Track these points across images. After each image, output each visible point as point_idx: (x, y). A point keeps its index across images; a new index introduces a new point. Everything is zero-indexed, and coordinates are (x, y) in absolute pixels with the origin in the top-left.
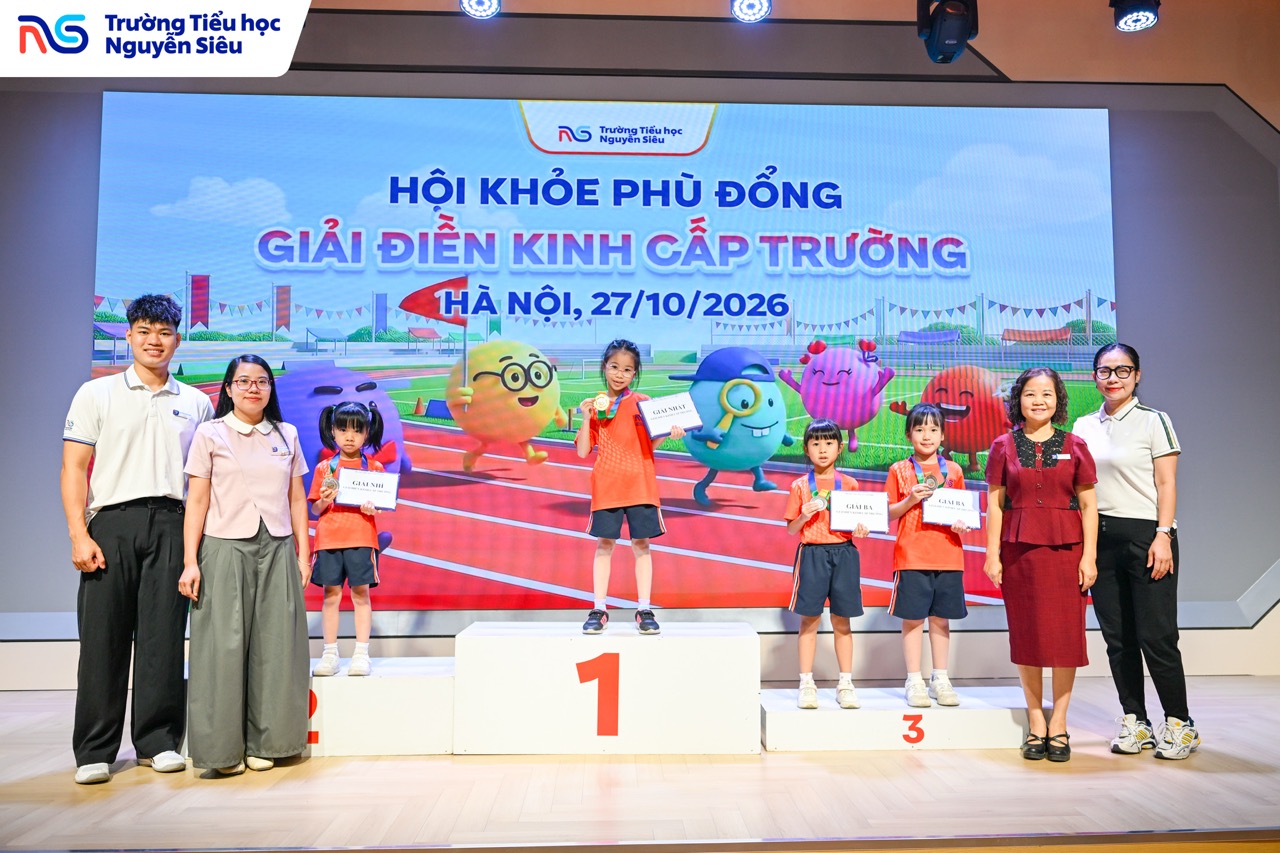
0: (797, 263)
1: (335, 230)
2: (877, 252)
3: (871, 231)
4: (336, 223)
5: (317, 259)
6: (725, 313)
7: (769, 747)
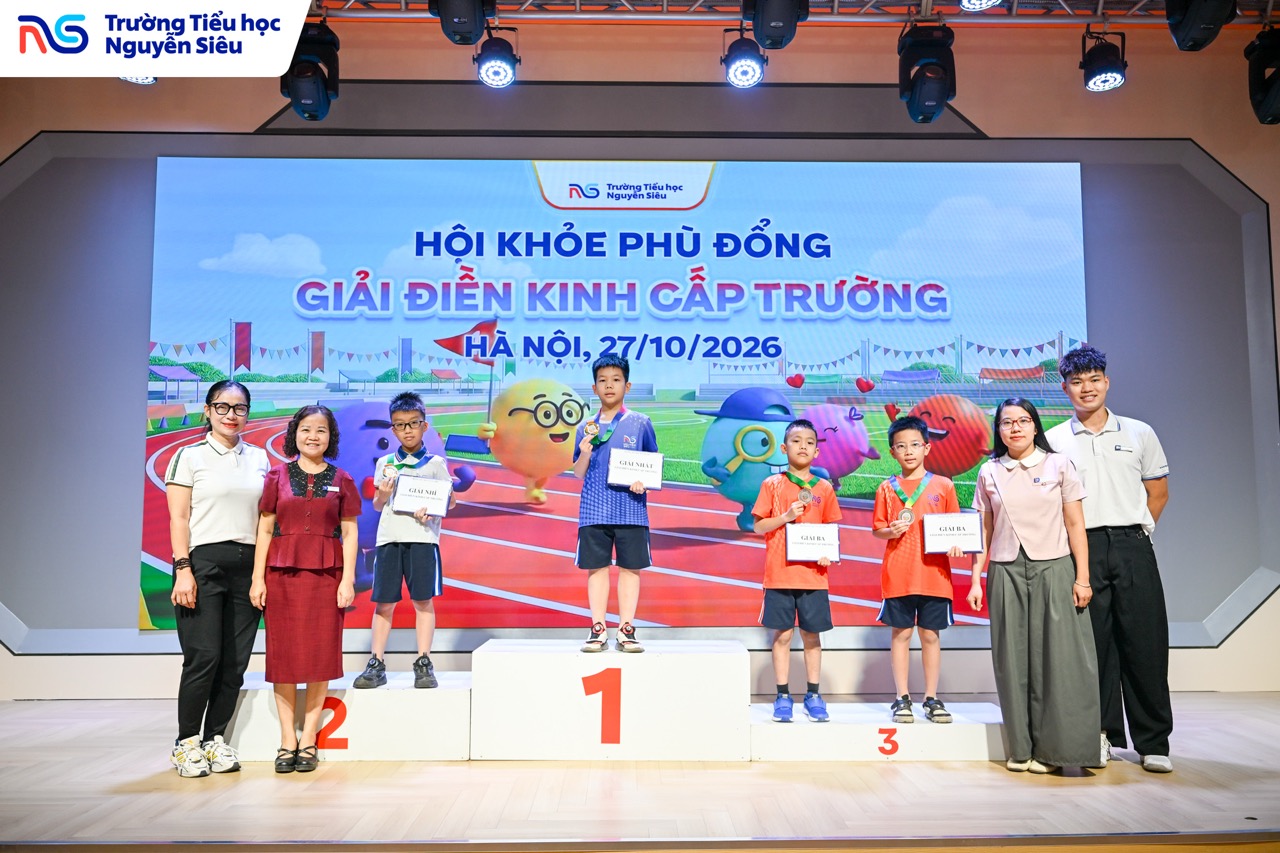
0: (789, 308)
1: (366, 281)
4: (367, 274)
6: (722, 354)
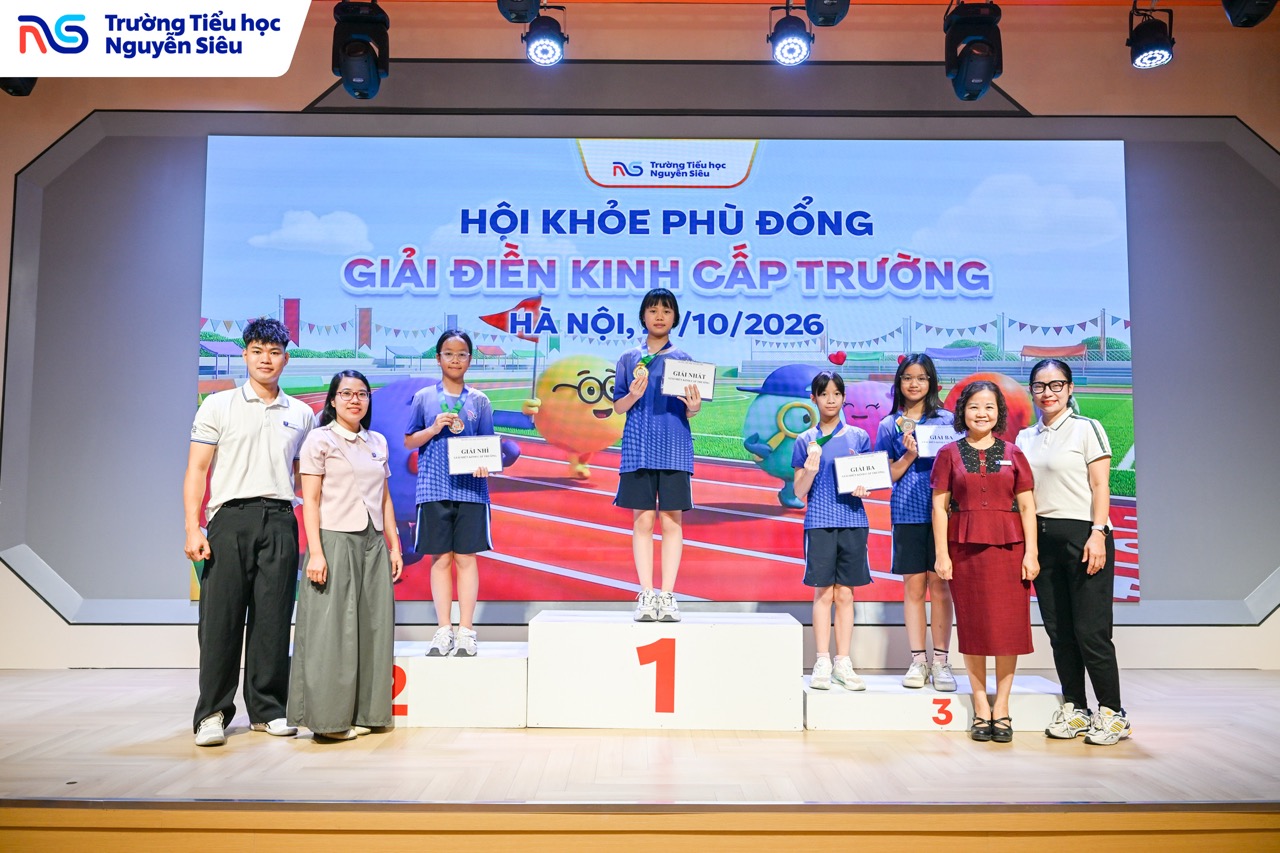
0: (832, 286)
1: (412, 258)
2: (905, 275)
3: (900, 255)
4: (413, 251)
5: (396, 284)
6: (764, 331)
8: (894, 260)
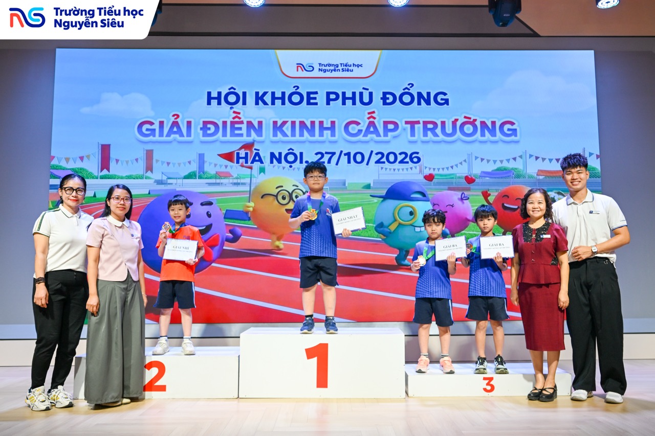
0: (425, 135)
1: (178, 120)
2: (468, 129)
3: (465, 117)
4: (178, 116)
5: (168, 135)
6: (386, 162)
7: (410, 394)
8: (461, 120)
